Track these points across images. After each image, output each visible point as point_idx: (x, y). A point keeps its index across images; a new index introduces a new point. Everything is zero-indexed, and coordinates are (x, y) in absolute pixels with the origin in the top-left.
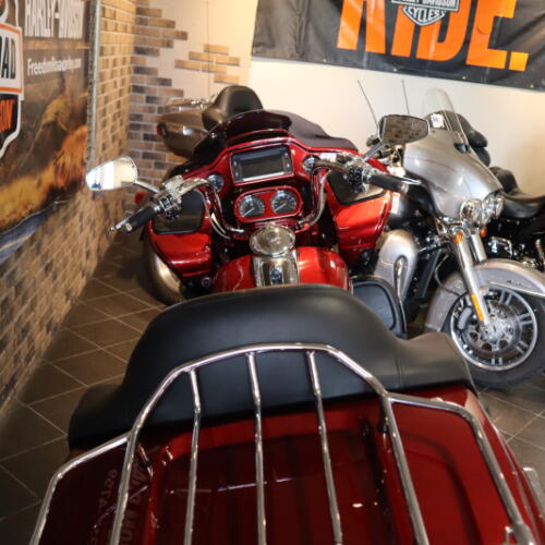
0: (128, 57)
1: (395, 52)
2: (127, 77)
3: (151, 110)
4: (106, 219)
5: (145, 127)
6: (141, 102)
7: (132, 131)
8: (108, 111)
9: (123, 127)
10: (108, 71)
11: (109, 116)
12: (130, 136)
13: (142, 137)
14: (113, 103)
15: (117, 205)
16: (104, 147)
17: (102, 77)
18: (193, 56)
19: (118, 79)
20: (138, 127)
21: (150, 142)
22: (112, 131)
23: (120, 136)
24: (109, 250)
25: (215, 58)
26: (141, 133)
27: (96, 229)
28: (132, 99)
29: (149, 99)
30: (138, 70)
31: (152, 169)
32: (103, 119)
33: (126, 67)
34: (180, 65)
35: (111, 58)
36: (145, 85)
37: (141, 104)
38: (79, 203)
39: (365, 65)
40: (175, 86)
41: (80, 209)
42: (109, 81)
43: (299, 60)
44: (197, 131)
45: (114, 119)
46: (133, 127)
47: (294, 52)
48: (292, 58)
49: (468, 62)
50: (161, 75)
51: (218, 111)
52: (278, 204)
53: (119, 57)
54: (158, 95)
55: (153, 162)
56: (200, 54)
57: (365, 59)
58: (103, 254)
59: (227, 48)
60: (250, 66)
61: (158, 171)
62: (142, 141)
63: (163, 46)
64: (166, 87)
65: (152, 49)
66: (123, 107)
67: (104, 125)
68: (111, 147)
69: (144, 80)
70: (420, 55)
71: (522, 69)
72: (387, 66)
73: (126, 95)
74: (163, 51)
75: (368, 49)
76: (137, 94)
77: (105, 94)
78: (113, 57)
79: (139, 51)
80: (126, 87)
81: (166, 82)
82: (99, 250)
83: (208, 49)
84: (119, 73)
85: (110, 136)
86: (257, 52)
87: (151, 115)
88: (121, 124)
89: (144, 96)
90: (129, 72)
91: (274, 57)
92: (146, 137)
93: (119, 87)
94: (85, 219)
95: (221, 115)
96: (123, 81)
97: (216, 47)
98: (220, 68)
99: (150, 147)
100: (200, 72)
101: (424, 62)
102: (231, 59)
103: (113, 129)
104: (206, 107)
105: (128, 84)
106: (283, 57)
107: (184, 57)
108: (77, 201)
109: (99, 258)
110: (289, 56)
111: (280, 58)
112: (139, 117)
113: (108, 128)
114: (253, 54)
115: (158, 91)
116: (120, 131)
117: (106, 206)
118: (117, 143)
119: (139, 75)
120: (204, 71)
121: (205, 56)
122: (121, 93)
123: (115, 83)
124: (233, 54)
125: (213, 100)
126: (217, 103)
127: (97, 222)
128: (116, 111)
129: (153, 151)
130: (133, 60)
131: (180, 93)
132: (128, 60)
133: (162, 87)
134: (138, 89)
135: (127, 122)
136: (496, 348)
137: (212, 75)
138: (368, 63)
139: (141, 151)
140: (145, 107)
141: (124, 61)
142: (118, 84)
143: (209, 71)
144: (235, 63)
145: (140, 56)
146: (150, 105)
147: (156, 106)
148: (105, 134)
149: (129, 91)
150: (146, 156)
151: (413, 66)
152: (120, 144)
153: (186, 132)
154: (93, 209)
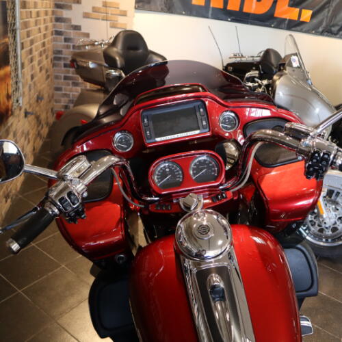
0: (50, 10)
1: (230, 7)
2: (50, 25)
3: (68, 47)
4: (38, 126)
5: (64, 59)
6: (61, 42)
7: (56, 62)
8: (34, 50)
9: (49, 60)
10: (32, 20)
11: (36, 53)
12: (54, 65)
13: (63, 66)
14: (38, 43)
15: (47, 113)
16: (32, 77)
17: (26, 25)
18: (95, 9)
19: (42, 26)
20: (60, 59)
21: (68, 69)
22: (39, 64)
23: (46, 66)
24: (43, 146)
25: (110, 10)
26: (62, 63)
27: (30, 136)
28: (54, 40)
29: (66, 40)
30: (58, 20)
31: (71, 87)
32: (30, 56)
33: (48, 18)
34: (86, 16)
35: (34, 11)
36: (63, 30)
37: (61, 43)
38: (12, 124)
39: (210, 16)
40: (83, 30)
41: (13, 128)
42: (33, 28)
43: (166, 12)
44: (100, 65)
45: (41, 55)
46: (55, 58)
47: (163, 7)
48: (162, 11)
49: (275, 15)
50: (74, 23)
51: (115, 49)
52: (197, 170)
53: (42, 10)
54: (72, 37)
55: (70, 82)
56: (99, 8)
57: (210, 12)
58: (37, 151)
59: (118, 4)
60: (134, 16)
61: (74, 88)
62: (63, 68)
63: (74, 3)
64: (78, 31)
65: (66, 5)
66: (47, 46)
67: (32, 60)
68: (40, 75)
69: (62, 27)
70: (245, 10)
71: (308, 20)
72: (224, 17)
73: (50, 38)
74: (74, 6)
75: (211, 6)
76: (58, 36)
77: (31, 38)
78: (36, 10)
79: (58, 6)
80: (49, 32)
81: (77, 28)
82: (34, 149)
83: (105, 5)
84: (42, 22)
85: (37, 69)
86: (138, 7)
87: (67, 50)
88: (47, 58)
89: (63, 37)
90: (51, 21)
91: (150, 10)
92: (65, 66)
93: (43, 32)
94: (19, 134)
95: (117, 53)
96: (46, 28)
97: (110, 3)
98: (114, 18)
99: (68, 72)
100: (101, 21)
101: (248, 15)
102: (121, 11)
103: (40, 63)
104: (106, 47)
105: (51, 29)
106: (156, 10)
107: (89, 10)
108: (9, 124)
109: (34, 155)
110: (160, 9)
111: (154, 11)
112: (60, 52)
113: (35, 63)
114: (135, 8)
115: (72, 34)
116: (46, 63)
117: (38, 118)
118: (44, 72)
119: (58, 23)
120: (103, 20)
121: (103, 9)
122: (45, 36)
123: (40, 29)
124: (122, 8)
125: (111, 41)
126: (114, 44)
127: (30, 131)
128: (42, 49)
129: (71, 75)
130: (53, 13)
131: (87, 35)
132: (50, 13)
133: (76, 31)
134: (58, 33)
135: (51, 56)
136: (329, 233)
137: (109, 22)
138: (212, 15)
139: (63, 75)
140: (64, 45)
141: (46, 13)
142: (42, 30)
143: (107, 20)
144: (124, 14)
145: (59, 10)
146: (66, 44)
147: (71, 44)
148: (33, 68)
149: (52, 34)
150: (66, 78)
151: (241, 17)
152: (47, 71)
153: (91, 65)
154: (27, 124)
